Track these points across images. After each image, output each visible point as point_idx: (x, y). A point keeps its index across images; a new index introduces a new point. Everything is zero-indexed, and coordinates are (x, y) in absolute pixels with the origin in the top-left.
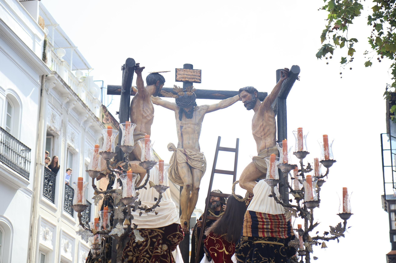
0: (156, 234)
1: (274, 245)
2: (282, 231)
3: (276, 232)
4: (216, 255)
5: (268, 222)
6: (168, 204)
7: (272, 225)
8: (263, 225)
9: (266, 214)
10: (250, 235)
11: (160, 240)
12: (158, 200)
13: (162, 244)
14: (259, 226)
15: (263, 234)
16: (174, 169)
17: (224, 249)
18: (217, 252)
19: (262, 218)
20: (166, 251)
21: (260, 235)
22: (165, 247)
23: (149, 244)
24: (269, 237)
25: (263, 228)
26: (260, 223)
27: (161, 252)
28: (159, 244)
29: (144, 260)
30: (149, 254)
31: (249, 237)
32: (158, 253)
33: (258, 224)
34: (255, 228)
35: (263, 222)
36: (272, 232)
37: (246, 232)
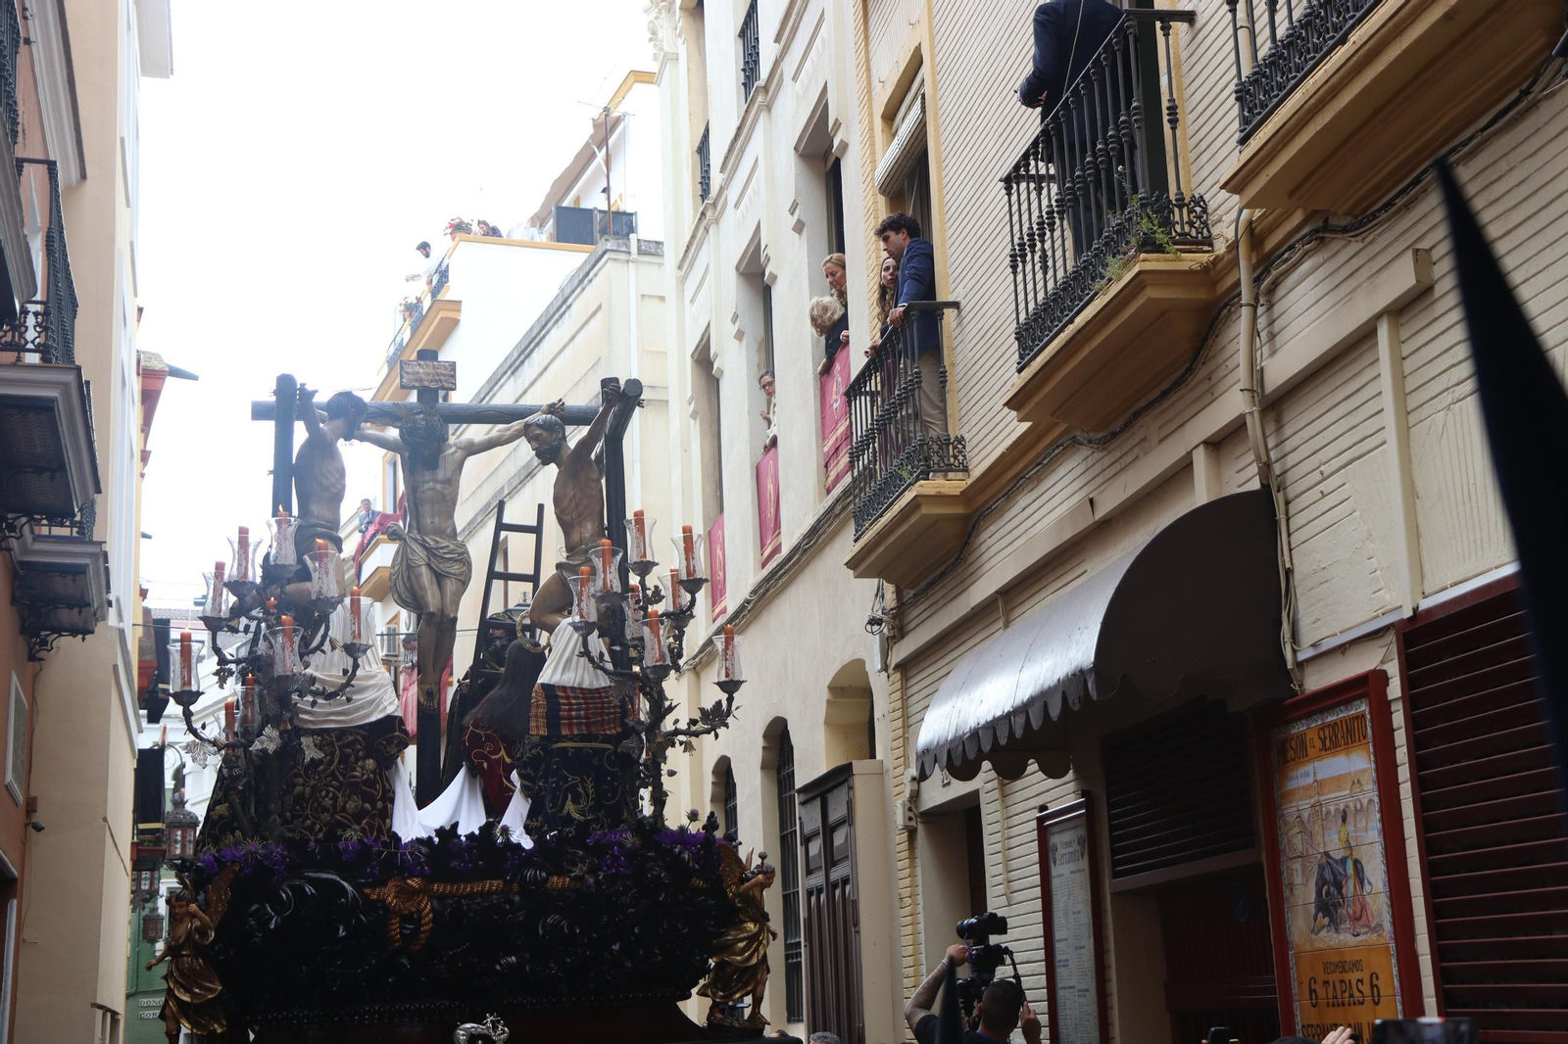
0: (351, 738)
1: (591, 748)
2: (609, 719)
3: (596, 723)
4: (485, 765)
5: (580, 704)
6: (375, 676)
7: (587, 709)
8: (570, 710)
9: (575, 688)
10: (543, 732)
11: (359, 750)
13: (364, 759)
14: (561, 713)
15: (571, 729)
16: (403, 580)
17: (503, 752)
18: (489, 760)
19: (568, 698)
20: (373, 772)
21: (565, 732)
22: (370, 763)
23: (336, 761)
24: (583, 735)
25: (570, 718)
26: (563, 707)
27: (363, 775)
28: (357, 759)
29: (328, 792)
30: (337, 779)
31: (542, 737)
32: (356, 777)
33: (560, 710)
34: (553, 718)
35: (570, 704)
36: (587, 725)
37: (538, 728)
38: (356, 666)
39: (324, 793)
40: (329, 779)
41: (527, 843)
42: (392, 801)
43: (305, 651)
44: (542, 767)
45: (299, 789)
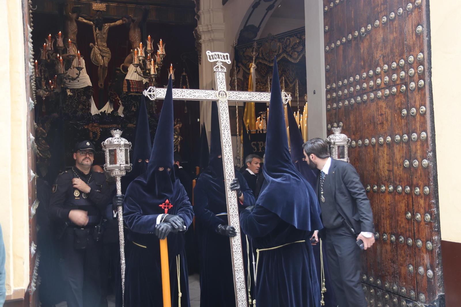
0: (80, 91)
1: (138, 95)
2: (142, 88)
3: (139, 89)
4: (114, 100)
5: (135, 84)
6: (85, 76)
7: (137, 86)
8: (133, 86)
9: (134, 80)
10: (126, 91)
11: (82, 94)
12: (78, 75)
13: (83, 96)
14: (131, 86)
15: (133, 90)
16: (94, 57)
17: (118, 97)
18: (115, 99)
19: (132, 83)
20: (86, 99)
21: (132, 90)
22: (85, 97)
23: (76, 96)
24: (136, 92)
25: (133, 87)
26: (131, 85)
27: (83, 100)
28: (81, 96)
29: (74, 104)
30: (77, 101)
31: (126, 92)
32: (81, 100)
33: (130, 86)
34: (129, 87)
35: (133, 84)
36: (137, 89)
37: (125, 90)
38: (80, 73)
39: (73, 104)
40: (74, 101)
41: (122, 116)
42: (90, 106)
43: (67, 69)
44: (127, 99)
45: (67, 103)
